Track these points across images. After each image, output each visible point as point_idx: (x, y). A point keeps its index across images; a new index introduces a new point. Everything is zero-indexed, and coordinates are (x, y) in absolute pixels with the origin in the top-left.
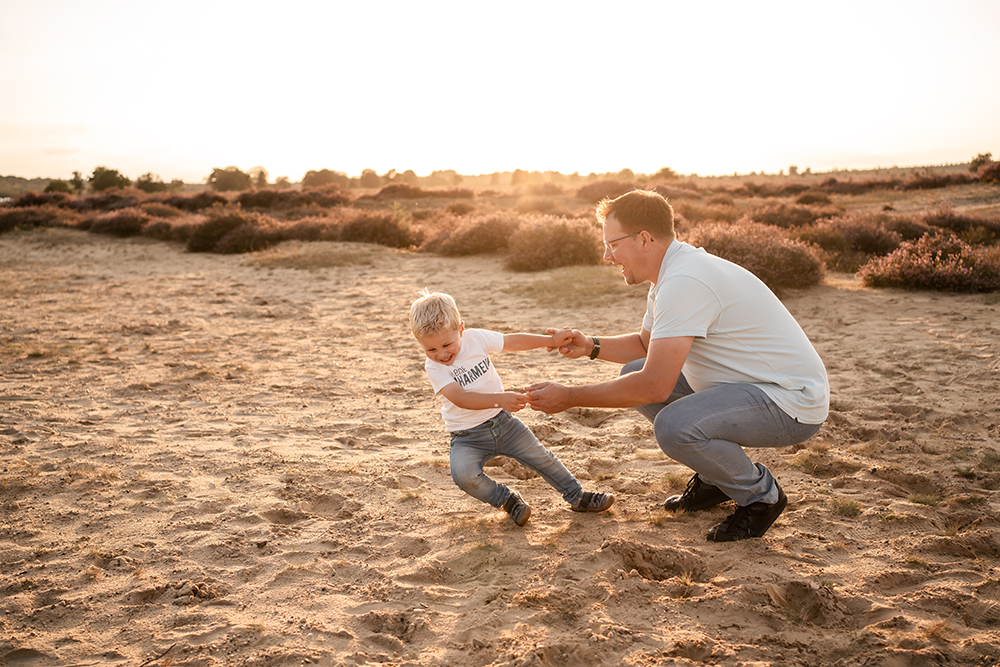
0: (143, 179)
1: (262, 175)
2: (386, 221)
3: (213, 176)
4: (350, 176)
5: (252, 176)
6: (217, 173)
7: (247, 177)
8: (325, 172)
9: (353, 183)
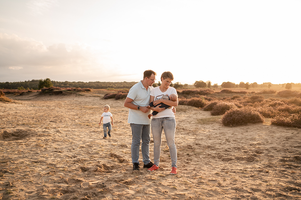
0: (176, 84)
1: (209, 83)
2: (198, 101)
3: (195, 83)
4: (236, 84)
5: (207, 83)
6: (197, 82)
7: (205, 84)
8: (228, 82)
9: (237, 86)
